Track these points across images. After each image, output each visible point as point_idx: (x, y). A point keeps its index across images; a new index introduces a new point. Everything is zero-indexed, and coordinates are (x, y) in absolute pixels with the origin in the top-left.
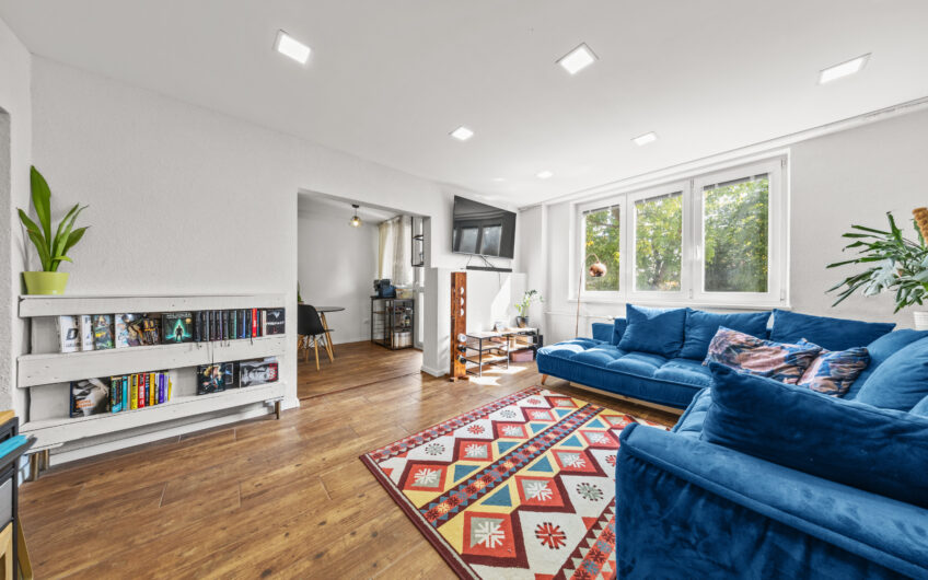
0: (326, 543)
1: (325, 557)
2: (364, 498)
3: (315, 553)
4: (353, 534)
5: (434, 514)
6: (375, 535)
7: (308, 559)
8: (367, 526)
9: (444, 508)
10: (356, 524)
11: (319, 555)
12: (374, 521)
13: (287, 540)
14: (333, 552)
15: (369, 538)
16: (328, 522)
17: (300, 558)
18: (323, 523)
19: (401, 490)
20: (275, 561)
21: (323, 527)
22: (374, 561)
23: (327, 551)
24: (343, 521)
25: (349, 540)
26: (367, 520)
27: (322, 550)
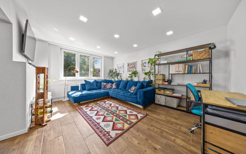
0: (144, 140)
1: (146, 138)
2: (128, 137)
3: (146, 141)
4: (139, 135)
5: (130, 123)
6: (138, 132)
7: (148, 141)
8: (136, 134)
9: (129, 122)
10: (136, 136)
11: (147, 140)
12: (135, 133)
13: (147, 150)
14: (145, 137)
15: (139, 132)
16: (138, 142)
17: (149, 143)
18: (139, 143)
19: (124, 130)
20: (152, 149)
21: (140, 143)
22: (143, 130)
23: (145, 139)
24: (137, 139)
25: (141, 136)
26: (135, 134)
27: (145, 140)
